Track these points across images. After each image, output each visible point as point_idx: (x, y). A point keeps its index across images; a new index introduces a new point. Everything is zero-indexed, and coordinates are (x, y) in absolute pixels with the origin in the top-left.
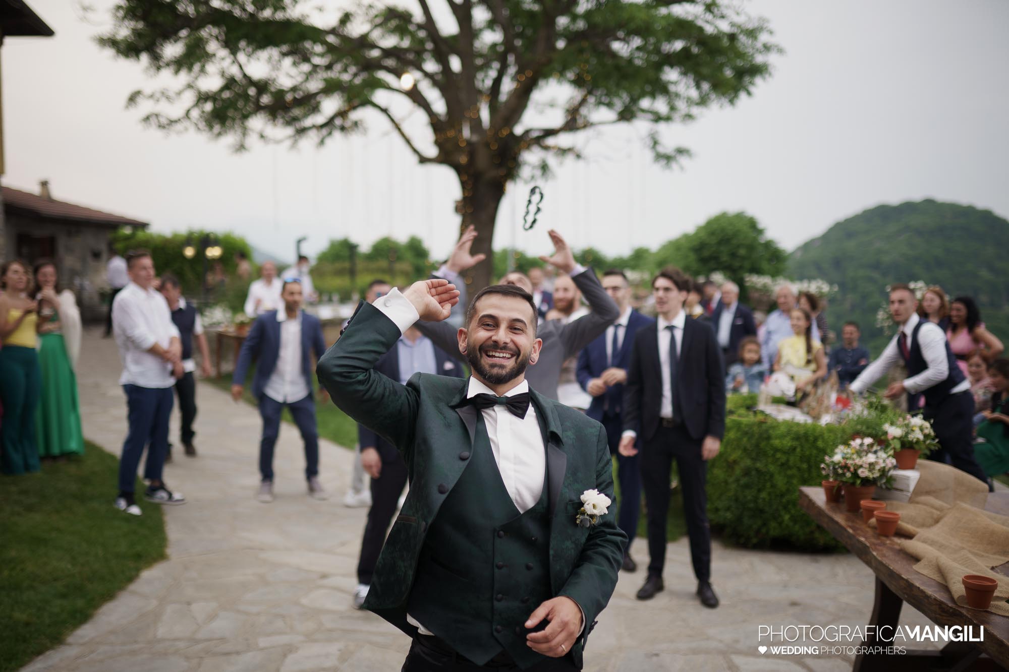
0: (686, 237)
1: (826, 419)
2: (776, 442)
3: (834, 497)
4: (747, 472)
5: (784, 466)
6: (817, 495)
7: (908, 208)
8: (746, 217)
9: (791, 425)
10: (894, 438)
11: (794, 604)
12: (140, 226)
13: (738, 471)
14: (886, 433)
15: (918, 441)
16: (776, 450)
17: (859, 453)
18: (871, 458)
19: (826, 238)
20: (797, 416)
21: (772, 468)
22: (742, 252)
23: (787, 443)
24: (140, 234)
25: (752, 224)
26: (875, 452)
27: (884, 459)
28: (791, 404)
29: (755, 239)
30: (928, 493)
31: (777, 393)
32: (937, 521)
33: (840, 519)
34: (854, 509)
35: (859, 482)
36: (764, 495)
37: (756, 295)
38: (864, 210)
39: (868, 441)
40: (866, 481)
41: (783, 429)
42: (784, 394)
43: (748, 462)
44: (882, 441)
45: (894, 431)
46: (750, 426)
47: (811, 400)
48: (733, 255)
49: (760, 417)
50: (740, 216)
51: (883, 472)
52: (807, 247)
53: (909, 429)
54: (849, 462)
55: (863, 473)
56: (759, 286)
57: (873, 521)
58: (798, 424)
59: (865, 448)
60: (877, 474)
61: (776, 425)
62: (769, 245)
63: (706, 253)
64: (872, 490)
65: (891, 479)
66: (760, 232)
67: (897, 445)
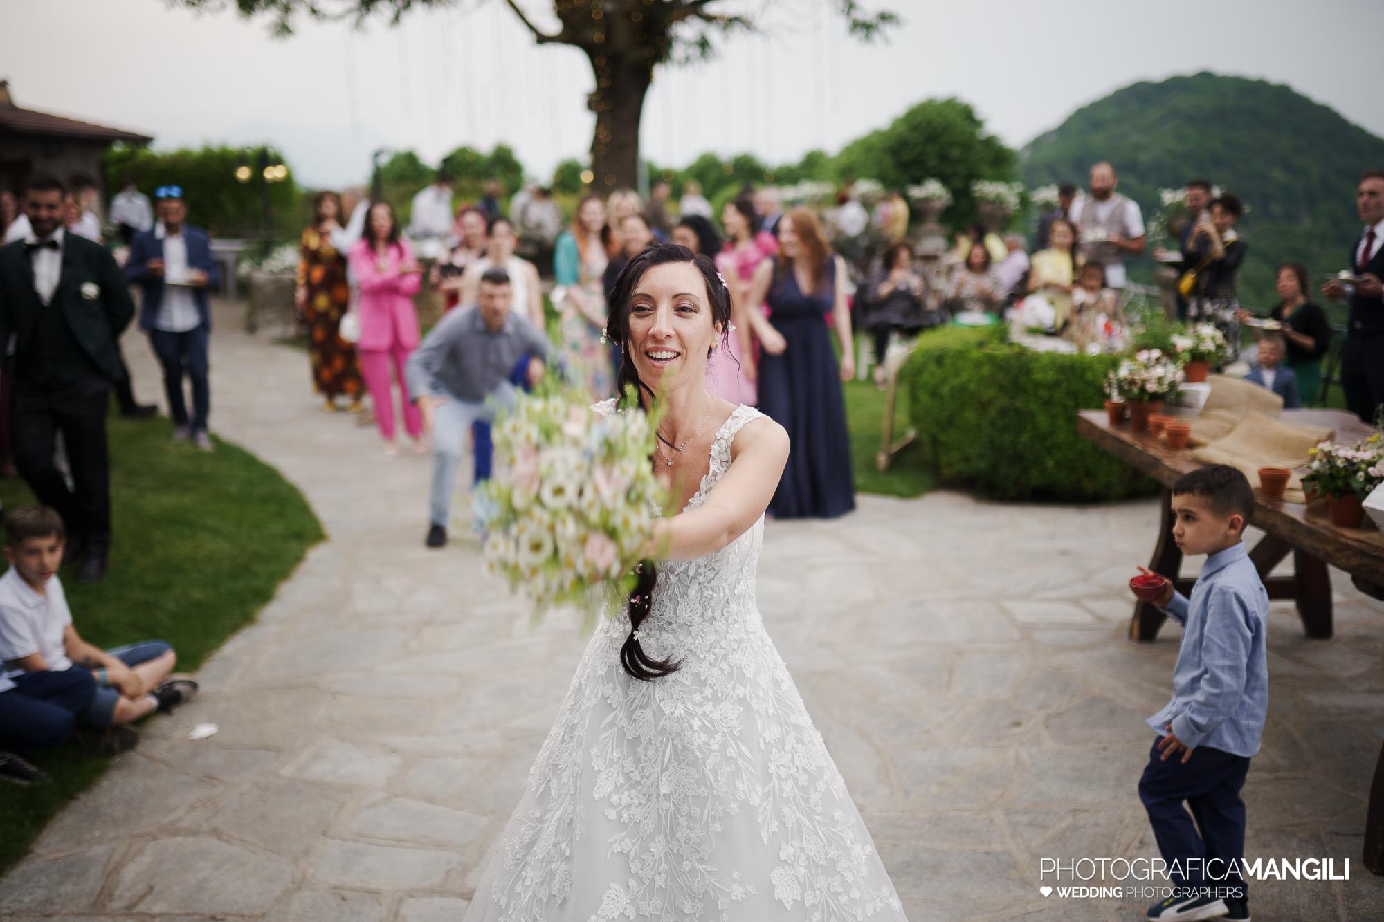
0: (878, 134)
1: (1094, 350)
2: (1038, 376)
3: (1118, 417)
4: (1003, 413)
5: (1048, 403)
6: (1100, 419)
7: (1176, 84)
8: (959, 105)
9: (1053, 357)
10: (1184, 351)
11: (1064, 553)
12: (142, 141)
13: (993, 411)
14: (1174, 346)
15: (1210, 353)
16: (1037, 385)
17: (1146, 367)
18: (1159, 371)
19: (1064, 130)
20: (1061, 347)
21: (1033, 406)
22: (955, 153)
23: (1051, 376)
24: (143, 153)
25: (968, 114)
26: (1165, 365)
27: (1171, 372)
28: (1052, 333)
29: (972, 135)
30: (1220, 407)
31: (1033, 323)
32: (1228, 432)
33: (1126, 436)
34: (1141, 427)
35: (1146, 398)
36: (1025, 438)
37: (986, 209)
38: (1116, 89)
39: (1156, 353)
40: (1155, 397)
41: (1046, 361)
42: (1042, 324)
43: (1003, 401)
44: (1170, 353)
45: (1183, 343)
46: (1007, 359)
47: (1074, 329)
48: (944, 158)
49: (1016, 350)
50: (951, 104)
51: (1173, 385)
52: (1037, 144)
53: (1199, 339)
54: (1137, 378)
55: (1152, 387)
56: (992, 196)
57: (1163, 435)
58: (1063, 356)
59: (1153, 362)
60: (1165, 388)
61: (1037, 357)
62: (991, 143)
63: (907, 155)
64: (1160, 405)
65: (1180, 395)
66: (978, 124)
67: (1187, 357)
